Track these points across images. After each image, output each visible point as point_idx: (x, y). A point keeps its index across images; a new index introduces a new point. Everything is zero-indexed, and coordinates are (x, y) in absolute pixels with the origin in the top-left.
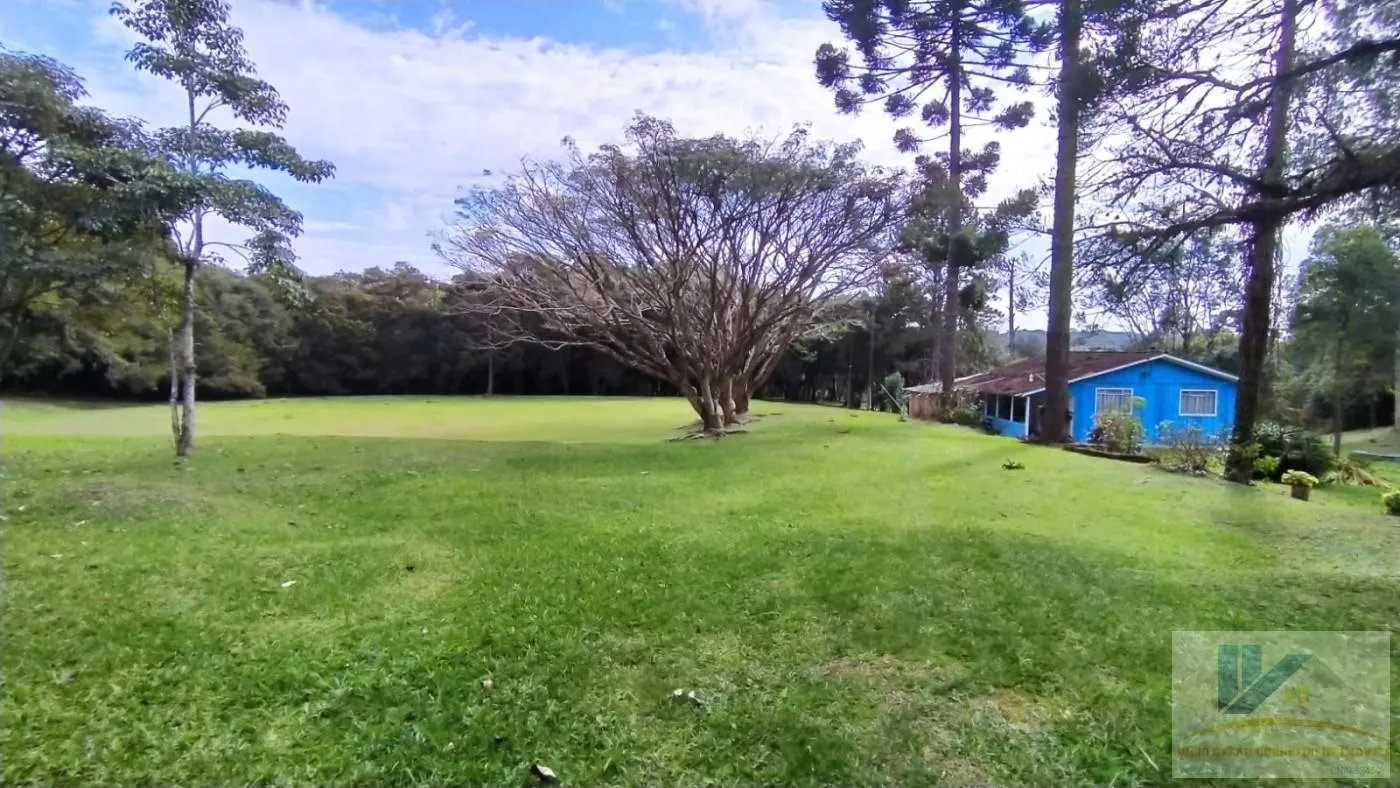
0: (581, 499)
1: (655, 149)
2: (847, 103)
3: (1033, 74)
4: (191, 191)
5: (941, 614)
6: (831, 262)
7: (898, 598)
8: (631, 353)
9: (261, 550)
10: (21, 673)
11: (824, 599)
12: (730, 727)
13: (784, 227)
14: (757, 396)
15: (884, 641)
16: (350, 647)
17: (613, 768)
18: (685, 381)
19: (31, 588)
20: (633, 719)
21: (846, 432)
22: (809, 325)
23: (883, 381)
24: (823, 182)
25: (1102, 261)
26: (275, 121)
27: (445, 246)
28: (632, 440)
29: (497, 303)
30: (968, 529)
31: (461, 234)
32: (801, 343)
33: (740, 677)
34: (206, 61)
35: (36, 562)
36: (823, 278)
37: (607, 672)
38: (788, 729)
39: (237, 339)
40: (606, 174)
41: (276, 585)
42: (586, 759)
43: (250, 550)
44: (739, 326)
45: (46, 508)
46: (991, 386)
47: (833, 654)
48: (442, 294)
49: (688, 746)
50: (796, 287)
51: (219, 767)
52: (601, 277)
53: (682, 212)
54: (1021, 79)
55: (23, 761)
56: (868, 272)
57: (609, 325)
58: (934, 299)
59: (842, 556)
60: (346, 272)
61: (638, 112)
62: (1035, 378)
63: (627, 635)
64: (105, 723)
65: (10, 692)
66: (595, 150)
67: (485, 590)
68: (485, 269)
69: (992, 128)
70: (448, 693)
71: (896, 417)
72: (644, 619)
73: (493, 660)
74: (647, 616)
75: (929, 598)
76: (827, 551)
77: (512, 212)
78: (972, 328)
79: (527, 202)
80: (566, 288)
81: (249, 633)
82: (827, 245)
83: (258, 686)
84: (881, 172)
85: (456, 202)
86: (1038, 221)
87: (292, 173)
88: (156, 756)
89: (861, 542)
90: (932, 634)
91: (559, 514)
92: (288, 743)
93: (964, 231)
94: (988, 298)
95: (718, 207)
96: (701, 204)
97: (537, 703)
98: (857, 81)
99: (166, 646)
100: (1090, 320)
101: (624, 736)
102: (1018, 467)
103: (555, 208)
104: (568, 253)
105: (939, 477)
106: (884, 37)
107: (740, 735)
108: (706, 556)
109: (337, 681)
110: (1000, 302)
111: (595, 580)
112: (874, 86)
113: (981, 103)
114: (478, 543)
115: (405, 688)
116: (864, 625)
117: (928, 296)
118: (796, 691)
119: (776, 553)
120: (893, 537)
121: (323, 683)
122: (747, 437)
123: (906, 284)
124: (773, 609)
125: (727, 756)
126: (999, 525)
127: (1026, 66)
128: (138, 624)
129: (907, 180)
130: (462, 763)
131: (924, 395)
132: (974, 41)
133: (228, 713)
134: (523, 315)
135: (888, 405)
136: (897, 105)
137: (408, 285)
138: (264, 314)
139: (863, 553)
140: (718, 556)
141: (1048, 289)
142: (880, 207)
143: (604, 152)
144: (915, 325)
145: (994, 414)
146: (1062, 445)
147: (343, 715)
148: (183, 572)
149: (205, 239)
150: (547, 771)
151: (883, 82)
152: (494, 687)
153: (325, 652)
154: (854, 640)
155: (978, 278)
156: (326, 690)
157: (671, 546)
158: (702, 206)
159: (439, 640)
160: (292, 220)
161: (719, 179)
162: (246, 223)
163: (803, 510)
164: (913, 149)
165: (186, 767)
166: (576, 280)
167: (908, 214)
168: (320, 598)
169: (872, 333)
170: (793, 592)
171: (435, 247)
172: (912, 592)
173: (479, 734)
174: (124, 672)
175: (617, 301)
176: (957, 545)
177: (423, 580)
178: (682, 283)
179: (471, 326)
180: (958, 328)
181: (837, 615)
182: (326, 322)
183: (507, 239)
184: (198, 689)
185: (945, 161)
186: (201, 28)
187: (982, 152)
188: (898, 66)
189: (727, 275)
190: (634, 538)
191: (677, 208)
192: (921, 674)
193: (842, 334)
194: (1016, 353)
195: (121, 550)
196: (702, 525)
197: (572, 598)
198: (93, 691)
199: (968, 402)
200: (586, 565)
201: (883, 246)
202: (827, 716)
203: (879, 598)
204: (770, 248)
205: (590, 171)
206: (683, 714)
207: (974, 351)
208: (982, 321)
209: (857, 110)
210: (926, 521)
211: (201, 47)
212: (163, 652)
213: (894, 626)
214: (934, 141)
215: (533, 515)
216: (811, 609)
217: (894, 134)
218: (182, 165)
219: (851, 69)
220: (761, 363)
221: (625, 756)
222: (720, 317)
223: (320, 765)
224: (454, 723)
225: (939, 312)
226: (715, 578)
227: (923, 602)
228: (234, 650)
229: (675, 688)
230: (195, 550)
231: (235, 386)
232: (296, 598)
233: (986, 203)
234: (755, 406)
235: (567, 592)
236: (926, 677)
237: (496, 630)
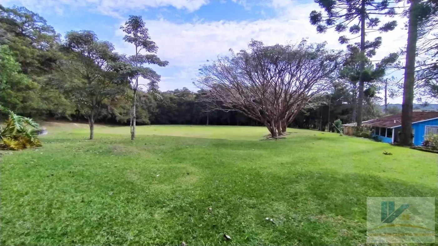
0: (234, 157)
1: (257, 50)
2: (321, 29)
3: (397, 10)
4: (136, 72)
5: (360, 204)
6: (315, 82)
7: (342, 197)
8: (249, 113)
9: (151, 166)
10: (103, 191)
11: (315, 194)
12: (285, 232)
13: (299, 73)
14: (289, 126)
15: (338, 211)
16: (174, 194)
17: (248, 239)
18: (266, 122)
19: (104, 171)
20: (253, 225)
21: (320, 139)
22: (307, 104)
23: (333, 122)
24: (313, 56)
25: (430, 77)
26: (155, 51)
27: (196, 83)
28: (249, 140)
29: (211, 98)
30: (369, 175)
31: (201, 79)
32: (304, 109)
33: (287, 216)
34: (140, 37)
35: (104, 164)
36: (312, 88)
37: (245, 210)
38: (304, 236)
39: (144, 109)
40: (242, 59)
41: (155, 175)
42: (240, 235)
43: (149, 165)
44: (284, 104)
45: (105, 151)
46: (377, 124)
47: (319, 213)
48: (194, 96)
49: (271, 236)
50: (303, 92)
51: (145, 221)
52: (241, 90)
53: (265, 69)
54: (392, 12)
55: (104, 213)
56: (328, 86)
57: (242, 104)
58: (353, 94)
59: (321, 180)
60: (170, 90)
61: (252, 39)
62: (396, 122)
63: (251, 199)
64: (120, 206)
65: (101, 196)
66: (239, 52)
67: (208, 181)
68: (207, 88)
69: (378, 32)
70: (200, 210)
71: (339, 134)
72: (255, 195)
73: (212, 202)
74: (256, 194)
75: (355, 198)
76: (315, 179)
77: (215, 72)
78: (369, 104)
79: (219, 69)
80: (229, 93)
81: (150, 188)
82: (314, 77)
83: (152, 201)
84: (334, 52)
85: (199, 70)
86: (399, 64)
87: (159, 65)
88: (131, 216)
89: (327, 176)
90: (357, 211)
91: (229, 161)
92: (160, 218)
93: (366, 70)
94: (376, 93)
95: (277, 67)
96: (271, 66)
97: (224, 216)
98: (325, 22)
99: (132, 189)
100: (423, 101)
101: (251, 230)
102: (390, 154)
103: (227, 70)
104: (231, 83)
105: (356, 156)
106: (335, 6)
107: (288, 235)
108: (274, 176)
109: (171, 203)
110: (381, 94)
111: (240, 181)
112: (331, 22)
113: (374, 24)
114: (206, 168)
115: (188, 207)
116: (330, 204)
117: (351, 93)
118: (306, 223)
119: (297, 178)
120: (339, 175)
121: (168, 203)
122: (286, 140)
123: (342, 89)
124: (297, 196)
125: (284, 241)
126: (382, 175)
127: (393, 8)
128: (125, 182)
129: (344, 53)
130: (204, 230)
131: (349, 127)
132: (371, 2)
133: (146, 208)
134: (217, 102)
135: (335, 130)
136: (340, 28)
137: (186, 94)
138: (150, 102)
139: (328, 180)
140: (278, 177)
141: (403, 89)
142: (333, 64)
143: (241, 52)
144: (346, 103)
145: (378, 134)
146: (409, 147)
147: (173, 212)
148: (135, 170)
149: (138, 84)
150: (228, 237)
151: (334, 21)
152: (212, 210)
153: (168, 195)
154: (327, 209)
155: (372, 86)
156: (168, 205)
157: (263, 173)
158: (272, 67)
159: (197, 195)
160: (158, 77)
161: (277, 58)
162: (148, 79)
163: (306, 164)
164: (346, 42)
165: (137, 220)
166: (233, 91)
167: (344, 65)
168: (165, 180)
169: (329, 106)
170: (304, 191)
171: (193, 83)
172: (348, 195)
173: (208, 223)
174: (123, 194)
175: (245, 97)
176: (365, 180)
177: (192, 178)
178: (265, 91)
179: (203, 105)
180: (363, 104)
181: (320, 200)
182: (165, 105)
183: (213, 80)
184: (139, 200)
185: (358, 45)
186: (139, 29)
187: (374, 41)
188: (340, 15)
189: (280, 88)
190: (251, 169)
191: (264, 68)
192: (353, 224)
193: (318, 106)
194: (388, 112)
195: (121, 163)
196: (273, 167)
197: (233, 186)
198: (117, 198)
199: (368, 130)
200: (237, 177)
201: (334, 76)
202: (318, 234)
203: (335, 196)
204: (294, 79)
205: (237, 59)
206: (269, 226)
207: (370, 112)
208: (373, 101)
209: (325, 31)
210: (352, 171)
211: (139, 34)
212: (131, 190)
213: (342, 206)
214: (355, 39)
215: (221, 161)
216: (310, 197)
217: (338, 38)
218: (134, 65)
219: (323, 18)
220: (291, 116)
221: (251, 236)
222: (277, 102)
223: (168, 225)
224: (202, 218)
225: (355, 98)
226: (277, 184)
227: (353, 199)
228: (147, 192)
229: (266, 217)
230: (137, 164)
231: (144, 122)
232: (160, 179)
233: (375, 60)
234: (288, 130)
235: (232, 184)
236: (355, 226)
237: (212, 194)
